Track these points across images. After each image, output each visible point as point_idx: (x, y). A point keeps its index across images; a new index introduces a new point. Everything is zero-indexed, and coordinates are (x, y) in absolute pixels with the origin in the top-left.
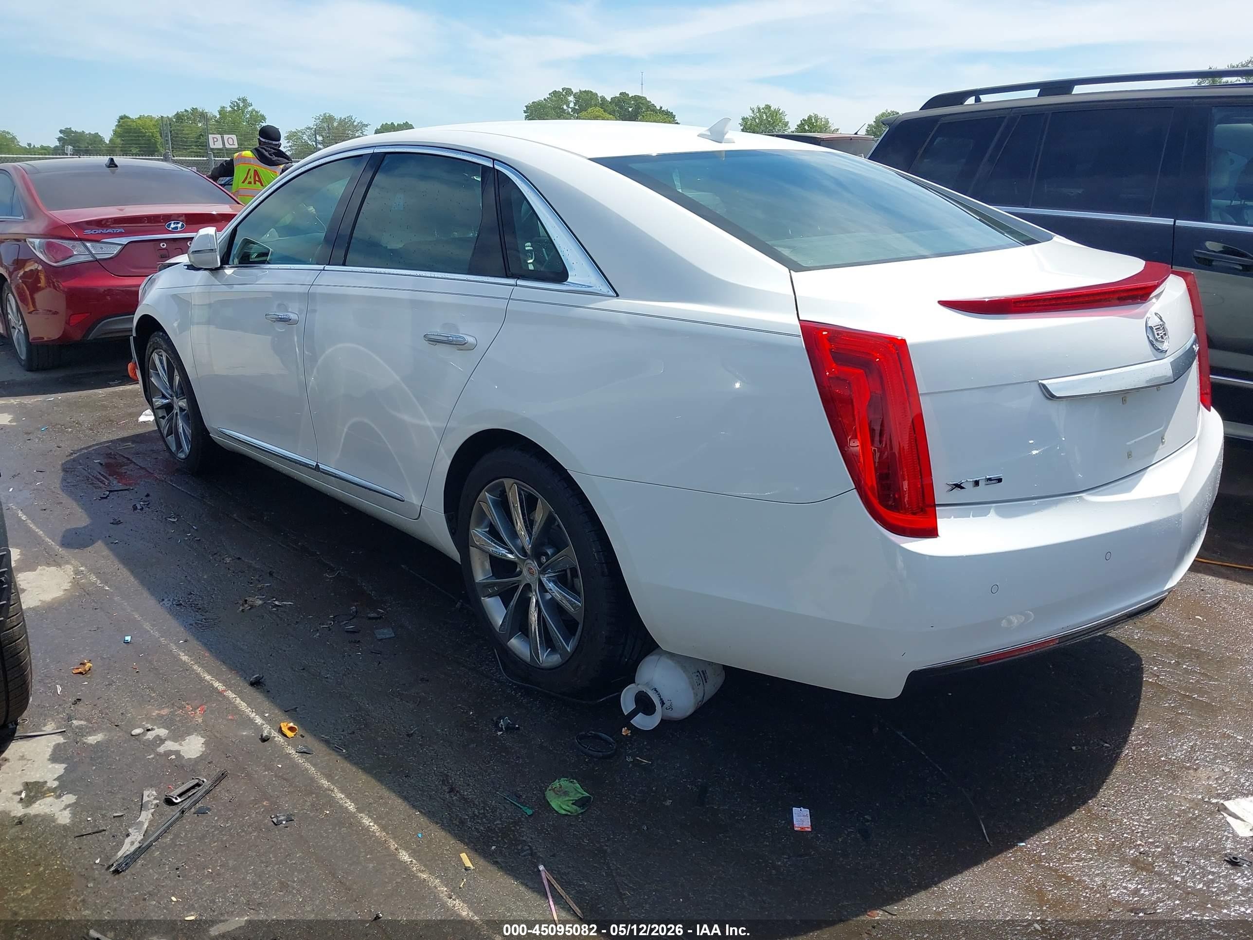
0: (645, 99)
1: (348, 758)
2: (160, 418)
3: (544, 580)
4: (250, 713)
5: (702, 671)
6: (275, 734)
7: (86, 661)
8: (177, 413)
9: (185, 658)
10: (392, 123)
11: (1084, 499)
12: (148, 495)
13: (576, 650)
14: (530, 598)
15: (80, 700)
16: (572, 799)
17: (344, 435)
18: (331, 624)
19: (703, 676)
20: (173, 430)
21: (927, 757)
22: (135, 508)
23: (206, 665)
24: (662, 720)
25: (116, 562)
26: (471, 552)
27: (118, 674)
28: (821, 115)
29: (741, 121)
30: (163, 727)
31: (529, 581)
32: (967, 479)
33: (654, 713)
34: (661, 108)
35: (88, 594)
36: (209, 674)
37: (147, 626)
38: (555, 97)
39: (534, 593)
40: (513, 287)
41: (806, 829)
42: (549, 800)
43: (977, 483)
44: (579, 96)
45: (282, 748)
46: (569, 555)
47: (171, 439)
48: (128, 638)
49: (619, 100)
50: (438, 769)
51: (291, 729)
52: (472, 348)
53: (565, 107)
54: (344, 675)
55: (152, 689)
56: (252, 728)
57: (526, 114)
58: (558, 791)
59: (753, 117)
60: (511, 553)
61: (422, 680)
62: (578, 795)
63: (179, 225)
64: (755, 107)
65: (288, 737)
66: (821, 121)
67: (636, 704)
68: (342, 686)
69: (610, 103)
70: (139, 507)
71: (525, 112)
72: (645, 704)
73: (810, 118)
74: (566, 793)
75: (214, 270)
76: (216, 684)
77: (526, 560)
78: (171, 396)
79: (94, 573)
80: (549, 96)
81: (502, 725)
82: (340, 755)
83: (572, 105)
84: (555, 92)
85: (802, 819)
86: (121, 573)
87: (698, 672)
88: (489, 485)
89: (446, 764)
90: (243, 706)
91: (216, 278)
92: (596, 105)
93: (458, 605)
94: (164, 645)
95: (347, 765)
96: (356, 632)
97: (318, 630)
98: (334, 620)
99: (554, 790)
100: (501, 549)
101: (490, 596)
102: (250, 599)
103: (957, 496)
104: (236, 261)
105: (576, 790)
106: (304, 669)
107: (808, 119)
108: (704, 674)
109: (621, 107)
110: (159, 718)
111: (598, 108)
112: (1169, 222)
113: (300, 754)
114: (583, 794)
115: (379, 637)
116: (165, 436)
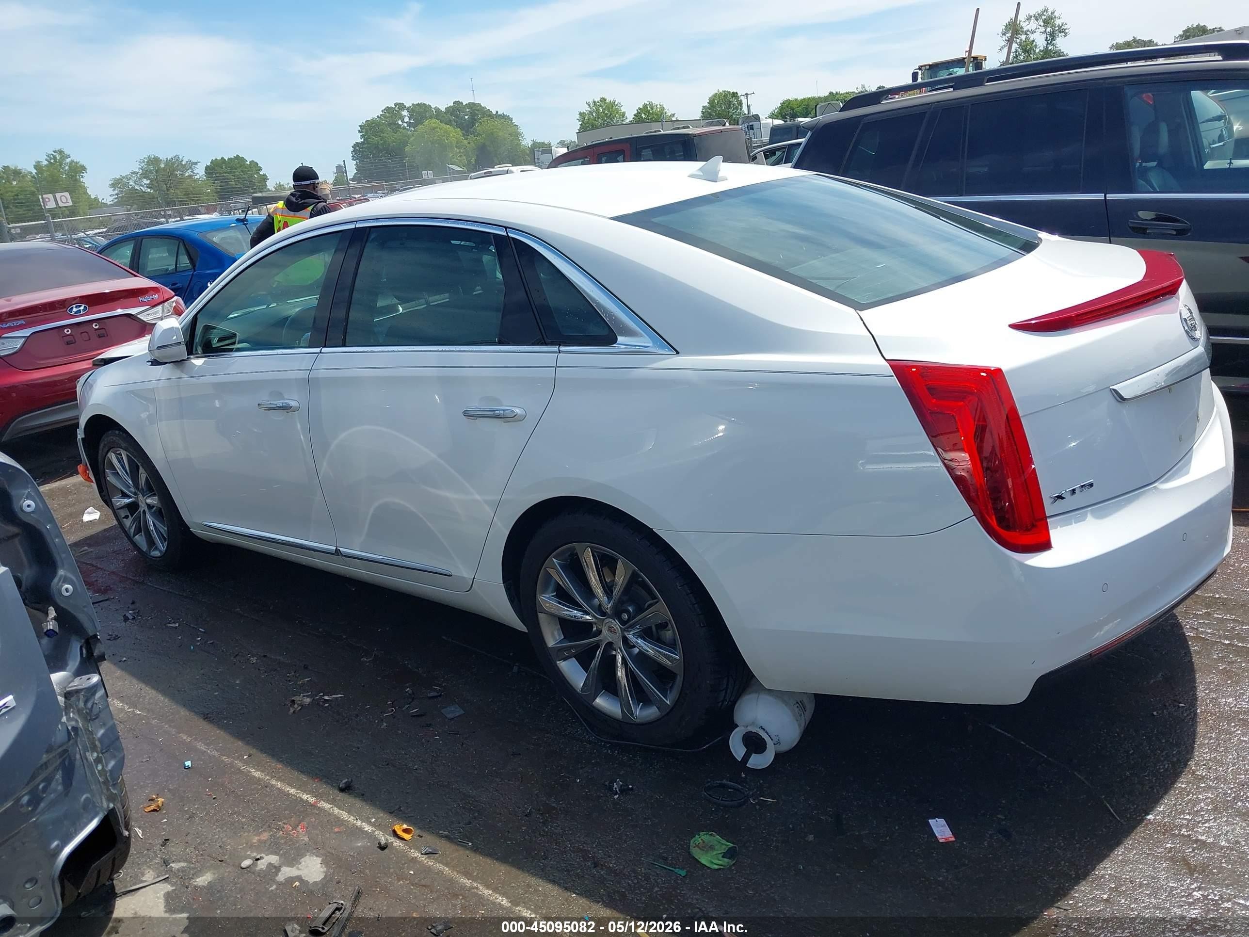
0: (479, 105)
1: (475, 849)
2: (124, 518)
3: (630, 636)
4: (355, 822)
5: (800, 702)
6: (392, 839)
7: (154, 797)
8: (144, 511)
9: (257, 774)
10: (222, 158)
11: (1158, 488)
12: (133, 603)
13: (677, 704)
14: (615, 656)
15: (168, 840)
16: (719, 852)
17: (369, 517)
18: (393, 710)
19: (801, 705)
20: (141, 528)
21: (1027, 746)
22: (126, 619)
23: (283, 777)
24: (776, 754)
25: (135, 681)
26: (539, 618)
27: (194, 805)
28: (655, 102)
29: (578, 117)
30: (272, 853)
31: (610, 640)
32: (1065, 491)
33: (765, 750)
34: (497, 112)
35: (120, 722)
36: (292, 787)
37: (201, 746)
38: (389, 113)
39: (619, 651)
40: (557, 354)
41: (950, 839)
42: (696, 857)
43: (1073, 491)
44: (412, 109)
45: (404, 855)
46: (661, 611)
47: (140, 539)
48: (188, 763)
49: (453, 109)
50: (572, 845)
51: (405, 831)
52: (522, 418)
53: (400, 122)
54: (431, 763)
55: (240, 814)
56: (364, 837)
57: (361, 134)
58: (703, 847)
59: (590, 111)
60: (587, 613)
61: (514, 754)
62: (724, 847)
63: (82, 308)
64: (591, 101)
65: (406, 840)
66: (657, 108)
67: (746, 747)
68: (436, 776)
69: (445, 112)
70: (131, 617)
71: (360, 132)
72: (754, 743)
73: (645, 106)
74: (712, 848)
75: (179, 363)
76: (305, 797)
77: (604, 620)
78: (135, 494)
79: (116, 698)
80: (382, 113)
81: (616, 788)
82: (468, 849)
83: (406, 119)
84: (388, 109)
85: (941, 829)
86: (145, 692)
87: (797, 703)
88: (557, 551)
89: (578, 839)
90: (344, 815)
91: (182, 372)
92: (431, 117)
93: (515, 669)
94: (228, 764)
95: (480, 858)
96: (423, 715)
97: (382, 720)
98: (393, 705)
99: (697, 846)
100: (576, 612)
101: (565, 659)
102: (297, 698)
103: (1061, 506)
104: (200, 350)
105: (721, 844)
106: (388, 764)
107: (644, 107)
108: (802, 704)
109: (457, 116)
110: (263, 845)
111: (434, 120)
112: (1100, 196)
113: (426, 856)
114: (727, 845)
115: (450, 716)
116: (132, 536)
